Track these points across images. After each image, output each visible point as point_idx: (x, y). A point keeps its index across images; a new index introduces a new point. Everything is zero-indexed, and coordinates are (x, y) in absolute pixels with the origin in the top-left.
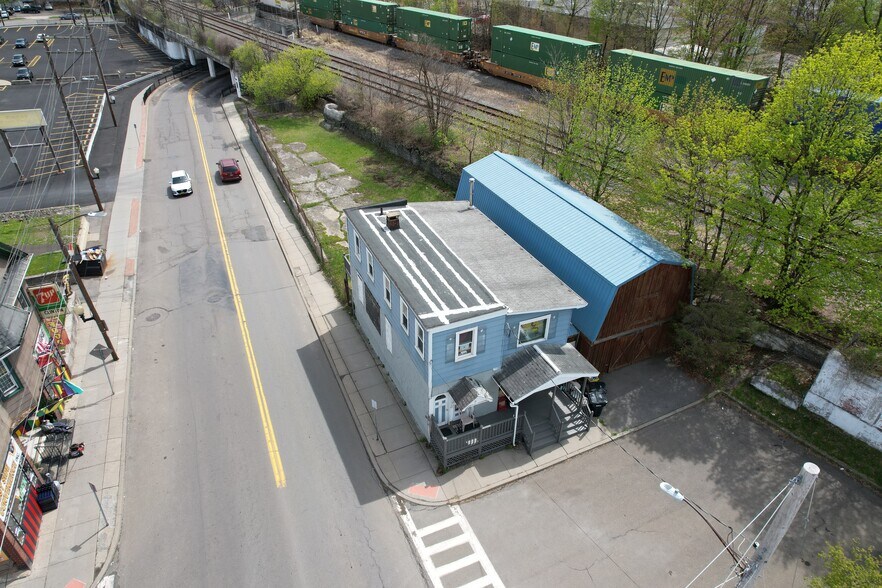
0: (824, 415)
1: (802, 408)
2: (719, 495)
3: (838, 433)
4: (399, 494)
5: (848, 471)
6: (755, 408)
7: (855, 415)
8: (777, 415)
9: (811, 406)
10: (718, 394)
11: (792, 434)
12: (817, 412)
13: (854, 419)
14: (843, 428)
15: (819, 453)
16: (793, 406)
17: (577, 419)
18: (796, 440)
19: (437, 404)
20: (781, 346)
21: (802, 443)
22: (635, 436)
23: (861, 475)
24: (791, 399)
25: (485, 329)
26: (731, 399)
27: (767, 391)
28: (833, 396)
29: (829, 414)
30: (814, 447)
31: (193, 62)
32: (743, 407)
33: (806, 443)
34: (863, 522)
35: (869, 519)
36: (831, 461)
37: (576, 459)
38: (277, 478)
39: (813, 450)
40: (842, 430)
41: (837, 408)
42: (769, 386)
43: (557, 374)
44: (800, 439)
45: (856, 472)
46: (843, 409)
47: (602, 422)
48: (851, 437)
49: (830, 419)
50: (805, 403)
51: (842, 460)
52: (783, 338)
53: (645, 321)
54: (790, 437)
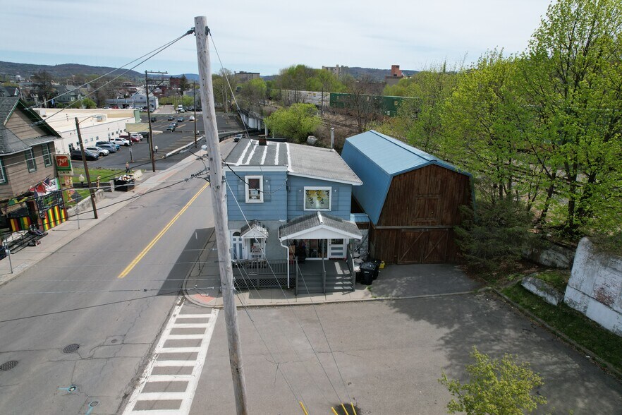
0: (582, 310)
1: (562, 304)
2: (441, 349)
3: (595, 327)
4: (186, 296)
5: (594, 359)
6: (518, 303)
7: (608, 306)
8: (537, 309)
9: (571, 302)
10: (488, 290)
11: (546, 324)
12: (576, 308)
13: (607, 310)
14: (599, 323)
15: (567, 342)
16: (554, 302)
17: (347, 280)
18: (549, 330)
19: (235, 240)
20: (564, 262)
21: (554, 333)
22: (394, 302)
23: (607, 363)
24: (552, 295)
25: (269, 180)
26: (500, 295)
27: (533, 289)
28: (587, 287)
29: (586, 307)
30: (565, 336)
31: (259, 129)
32: (508, 302)
33: (558, 332)
34: (587, 397)
35: (597, 397)
36: (578, 349)
37: (331, 305)
38: (122, 274)
39: (563, 339)
40: (598, 325)
41: (591, 300)
42: (534, 284)
43: (320, 224)
44: (553, 329)
45: (602, 361)
46: (597, 300)
47: (369, 289)
48: (607, 331)
49: (588, 314)
50: (565, 299)
51: (590, 349)
52: (565, 254)
53: (430, 221)
54: (543, 326)
